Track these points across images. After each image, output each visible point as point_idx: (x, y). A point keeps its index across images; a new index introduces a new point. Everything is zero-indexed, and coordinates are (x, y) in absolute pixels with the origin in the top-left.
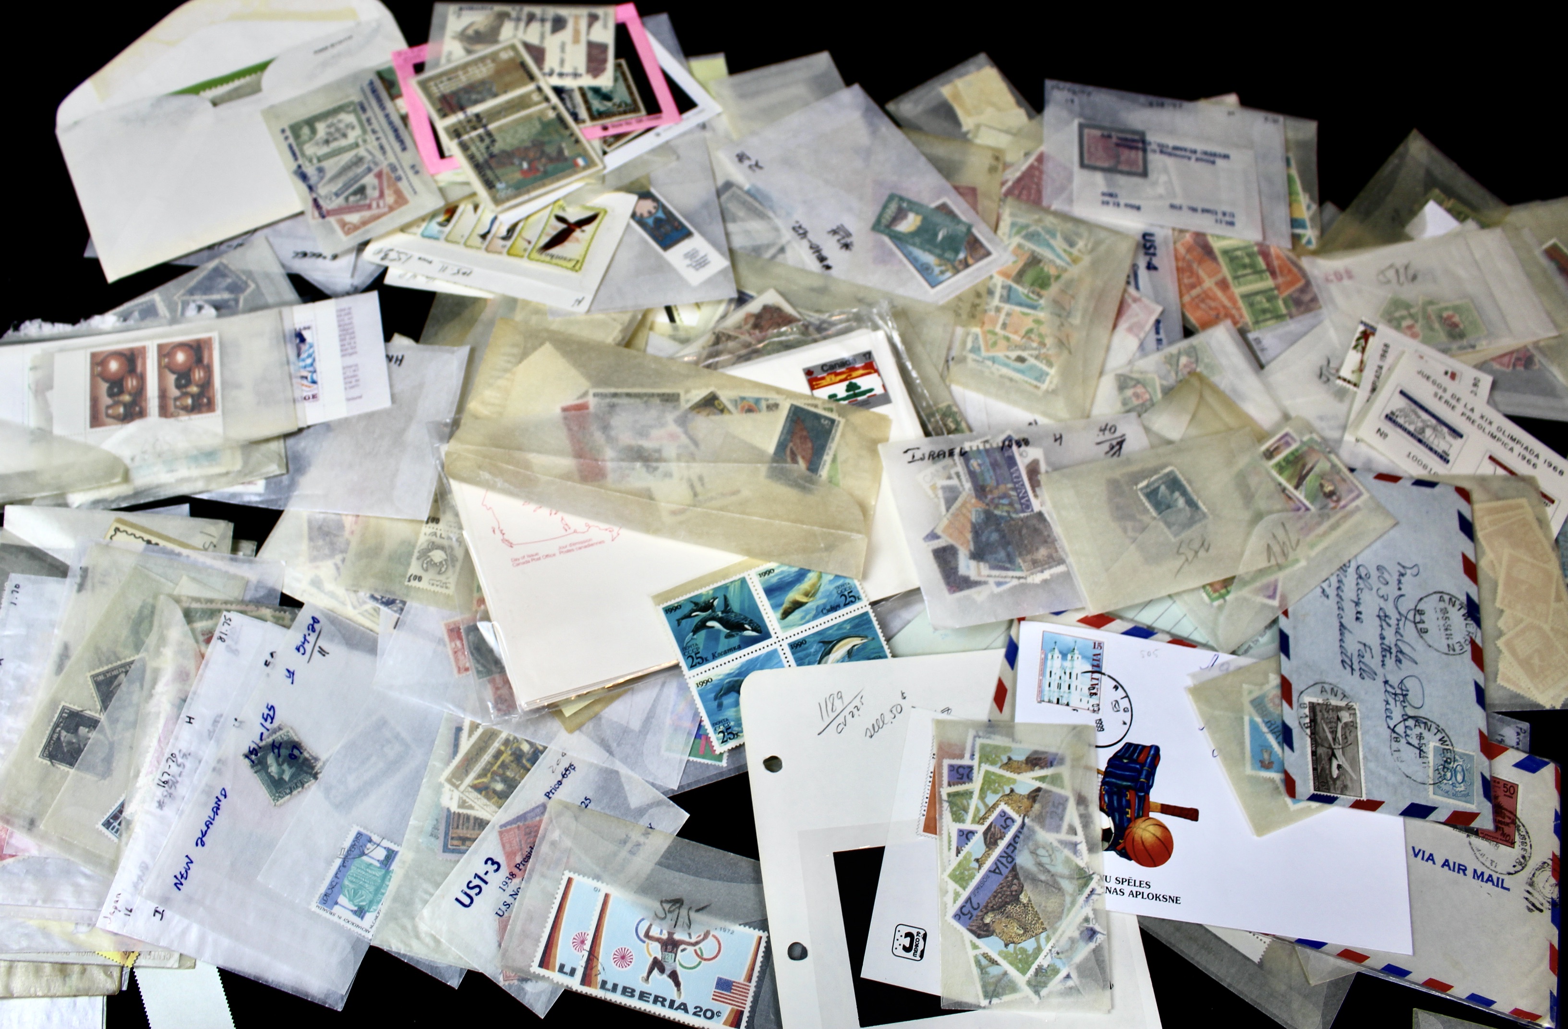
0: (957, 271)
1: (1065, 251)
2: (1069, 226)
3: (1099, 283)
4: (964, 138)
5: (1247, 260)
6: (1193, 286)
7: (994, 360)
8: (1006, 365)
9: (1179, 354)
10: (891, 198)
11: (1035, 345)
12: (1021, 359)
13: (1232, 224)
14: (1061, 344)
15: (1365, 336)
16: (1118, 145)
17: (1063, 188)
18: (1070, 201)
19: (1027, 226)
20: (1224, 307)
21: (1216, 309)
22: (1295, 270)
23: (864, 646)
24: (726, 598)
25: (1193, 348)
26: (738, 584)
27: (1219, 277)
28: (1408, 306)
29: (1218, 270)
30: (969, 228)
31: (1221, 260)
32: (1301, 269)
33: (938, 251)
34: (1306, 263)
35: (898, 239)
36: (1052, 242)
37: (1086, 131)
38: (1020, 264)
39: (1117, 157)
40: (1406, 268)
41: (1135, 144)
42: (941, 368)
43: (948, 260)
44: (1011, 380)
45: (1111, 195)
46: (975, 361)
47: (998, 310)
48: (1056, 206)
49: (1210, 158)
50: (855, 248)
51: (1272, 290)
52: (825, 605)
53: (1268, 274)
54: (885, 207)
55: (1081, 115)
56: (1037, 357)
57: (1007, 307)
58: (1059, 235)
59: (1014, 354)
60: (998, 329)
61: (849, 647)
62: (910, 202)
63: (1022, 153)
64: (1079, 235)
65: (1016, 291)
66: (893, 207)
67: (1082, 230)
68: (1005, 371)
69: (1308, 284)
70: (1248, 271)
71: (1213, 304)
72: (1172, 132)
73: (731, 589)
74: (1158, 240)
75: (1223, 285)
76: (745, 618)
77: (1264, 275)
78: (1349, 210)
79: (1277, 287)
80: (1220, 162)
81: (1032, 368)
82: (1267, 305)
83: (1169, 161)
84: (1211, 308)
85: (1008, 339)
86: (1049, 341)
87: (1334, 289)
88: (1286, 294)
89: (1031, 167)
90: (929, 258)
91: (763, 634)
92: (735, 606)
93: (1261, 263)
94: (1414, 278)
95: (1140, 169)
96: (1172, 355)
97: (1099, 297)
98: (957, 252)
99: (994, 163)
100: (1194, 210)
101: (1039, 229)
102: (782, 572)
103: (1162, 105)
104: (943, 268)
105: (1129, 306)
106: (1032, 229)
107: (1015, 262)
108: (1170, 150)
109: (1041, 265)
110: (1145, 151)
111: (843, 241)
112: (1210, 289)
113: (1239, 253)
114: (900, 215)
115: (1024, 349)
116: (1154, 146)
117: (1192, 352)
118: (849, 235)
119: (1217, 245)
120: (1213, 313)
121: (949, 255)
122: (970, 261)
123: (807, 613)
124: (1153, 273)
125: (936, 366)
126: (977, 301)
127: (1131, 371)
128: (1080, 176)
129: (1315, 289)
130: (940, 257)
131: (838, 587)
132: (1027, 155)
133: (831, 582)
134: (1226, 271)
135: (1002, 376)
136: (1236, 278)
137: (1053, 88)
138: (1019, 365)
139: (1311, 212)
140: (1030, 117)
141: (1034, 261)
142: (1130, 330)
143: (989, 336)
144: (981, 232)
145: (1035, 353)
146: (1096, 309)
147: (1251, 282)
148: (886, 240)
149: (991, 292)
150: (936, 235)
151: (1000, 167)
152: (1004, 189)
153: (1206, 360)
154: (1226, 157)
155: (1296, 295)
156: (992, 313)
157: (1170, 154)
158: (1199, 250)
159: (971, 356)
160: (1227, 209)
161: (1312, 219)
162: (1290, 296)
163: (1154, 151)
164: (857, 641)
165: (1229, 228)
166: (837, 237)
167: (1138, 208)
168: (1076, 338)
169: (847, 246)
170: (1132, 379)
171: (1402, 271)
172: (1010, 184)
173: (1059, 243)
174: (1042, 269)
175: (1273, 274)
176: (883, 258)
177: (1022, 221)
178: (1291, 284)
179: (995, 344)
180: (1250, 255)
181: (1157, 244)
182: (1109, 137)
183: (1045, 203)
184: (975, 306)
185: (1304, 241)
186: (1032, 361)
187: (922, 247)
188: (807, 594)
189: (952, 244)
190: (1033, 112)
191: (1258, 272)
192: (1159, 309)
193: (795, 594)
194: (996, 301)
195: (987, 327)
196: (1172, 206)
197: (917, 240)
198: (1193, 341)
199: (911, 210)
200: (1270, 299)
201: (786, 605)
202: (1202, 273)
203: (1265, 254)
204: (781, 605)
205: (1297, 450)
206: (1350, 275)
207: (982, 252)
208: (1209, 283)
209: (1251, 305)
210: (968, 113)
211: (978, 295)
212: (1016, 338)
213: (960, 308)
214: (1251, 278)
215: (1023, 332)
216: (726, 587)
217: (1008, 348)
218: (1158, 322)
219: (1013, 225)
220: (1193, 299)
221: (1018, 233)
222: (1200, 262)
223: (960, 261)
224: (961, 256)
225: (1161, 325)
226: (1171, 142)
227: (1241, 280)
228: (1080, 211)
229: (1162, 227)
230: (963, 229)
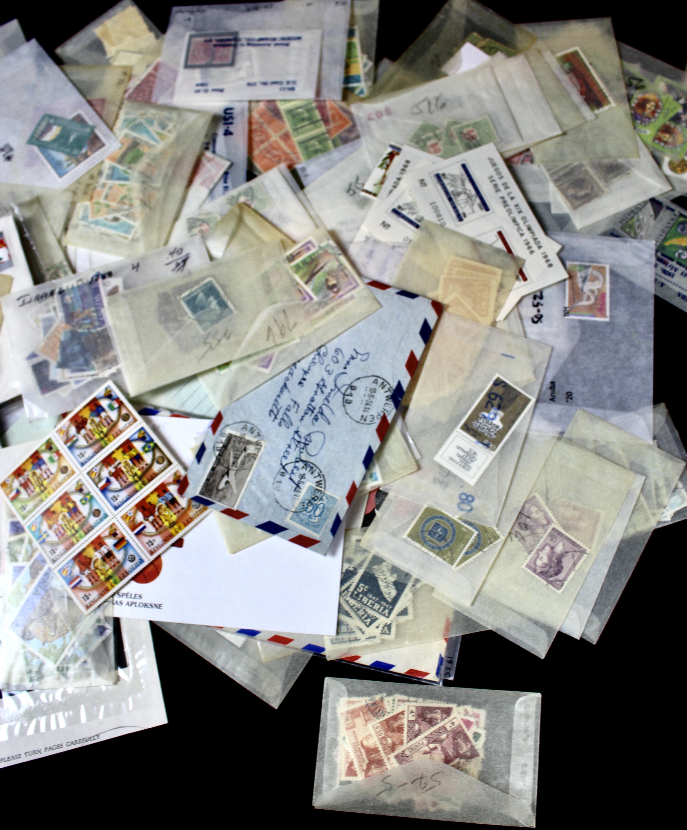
0: (78, 162)
1: (158, 133)
2: (165, 114)
3: (180, 153)
4: (107, 63)
5: (306, 115)
6: (262, 142)
7: (96, 223)
8: (105, 225)
9: (239, 195)
10: (43, 118)
11: (126, 207)
12: (116, 219)
13: (292, 89)
14: (145, 203)
15: (391, 156)
16: (215, 46)
17: (170, 87)
18: (172, 95)
19: (135, 119)
20: (285, 154)
21: (279, 156)
22: (345, 115)
25: (251, 189)
27: (283, 132)
28: (434, 128)
29: (283, 127)
30: (93, 128)
31: (285, 118)
32: (350, 114)
33: (68, 150)
34: (354, 109)
35: (43, 147)
36: (150, 129)
37: (194, 40)
38: (124, 149)
39: (213, 56)
40: (437, 99)
41: (228, 43)
42: (59, 235)
43: (74, 156)
44: (108, 235)
45: (203, 85)
46: (85, 226)
47: (104, 185)
48: (162, 101)
49: (286, 42)
50: (14, 159)
51: (323, 134)
53: (322, 123)
54: (39, 125)
55: (194, 29)
56: (127, 216)
57: (110, 183)
58: (156, 124)
59: (110, 217)
60: (102, 200)
62: (56, 118)
63: (145, 65)
64: (170, 119)
65: (118, 169)
66: (44, 124)
67: (174, 115)
68: (104, 229)
69: (354, 126)
70: (306, 123)
71: (276, 153)
72: (261, 27)
74: (236, 112)
75: (286, 137)
77: (318, 124)
78: (397, 62)
79: (328, 132)
80: (293, 43)
81: (124, 224)
82: (319, 147)
83: (253, 50)
84: (274, 156)
85: (108, 206)
86: (137, 203)
87: (373, 125)
88: (335, 135)
89: (150, 75)
90: (61, 157)
93: (317, 115)
94: (444, 105)
95: (229, 61)
96: (233, 197)
97: (177, 164)
98: (81, 148)
99: (122, 77)
100: (265, 84)
101: (142, 121)
103: (256, 9)
104: (69, 162)
105: (204, 165)
106: (137, 122)
107: (120, 148)
108: (255, 42)
109: (139, 147)
110: (235, 46)
111: (7, 155)
112: (275, 142)
113: (300, 110)
114: (48, 128)
115: (117, 210)
116: (244, 42)
117: (250, 193)
118: (11, 149)
119: (283, 107)
120: (276, 160)
121: (75, 152)
122: (89, 153)
124: (229, 137)
125: (55, 235)
126: (90, 182)
127: (200, 215)
128: (183, 74)
129: (359, 128)
130: (70, 154)
132: (148, 66)
134: (288, 126)
135: (102, 234)
136: (296, 130)
137: (177, 12)
138: (114, 224)
139: (367, 69)
140: (157, 37)
141: (135, 144)
142: (203, 183)
143: (96, 206)
144: (101, 131)
145: (126, 212)
146: (174, 173)
147: (307, 131)
148: (35, 149)
149: (100, 173)
150: (68, 139)
151: (126, 79)
152: (127, 95)
153: (260, 196)
154: (299, 38)
155: (344, 135)
156: (99, 189)
157: (254, 45)
158: (270, 113)
159: (82, 223)
160: (290, 78)
161: (367, 74)
162: (340, 136)
163: (242, 45)
165: (291, 92)
166: (3, 153)
167: (221, 91)
168: (158, 196)
169: (9, 158)
170: (198, 220)
171: (433, 102)
172: (131, 91)
173: (154, 129)
174: (138, 151)
175: (326, 120)
176: (31, 161)
177: (131, 116)
178: (341, 126)
179: (99, 211)
180: (309, 110)
181: (234, 115)
182: (210, 41)
183: (153, 100)
184: (88, 185)
185: (357, 92)
186: (124, 219)
187: (58, 150)
189: (79, 143)
190: (160, 33)
191: (313, 122)
192: (228, 164)
194: (103, 180)
195: (94, 200)
196: (249, 84)
197: (56, 145)
198: (253, 183)
199: (55, 124)
200: (320, 142)
202: (270, 131)
203: (321, 108)
205: (314, 254)
206: (388, 112)
207: (99, 144)
208: (275, 137)
209: (306, 148)
210: (113, 44)
211: (92, 177)
212: (113, 204)
213: (77, 189)
214: (308, 127)
215: (118, 199)
217: (108, 213)
218: (226, 173)
219: (126, 120)
220: (261, 152)
221: (127, 126)
222: (269, 122)
223: (82, 155)
224: (84, 151)
225: (229, 176)
226: (257, 35)
227: (300, 130)
228: (178, 100)
229: (240, 101)
230: (88, 130)
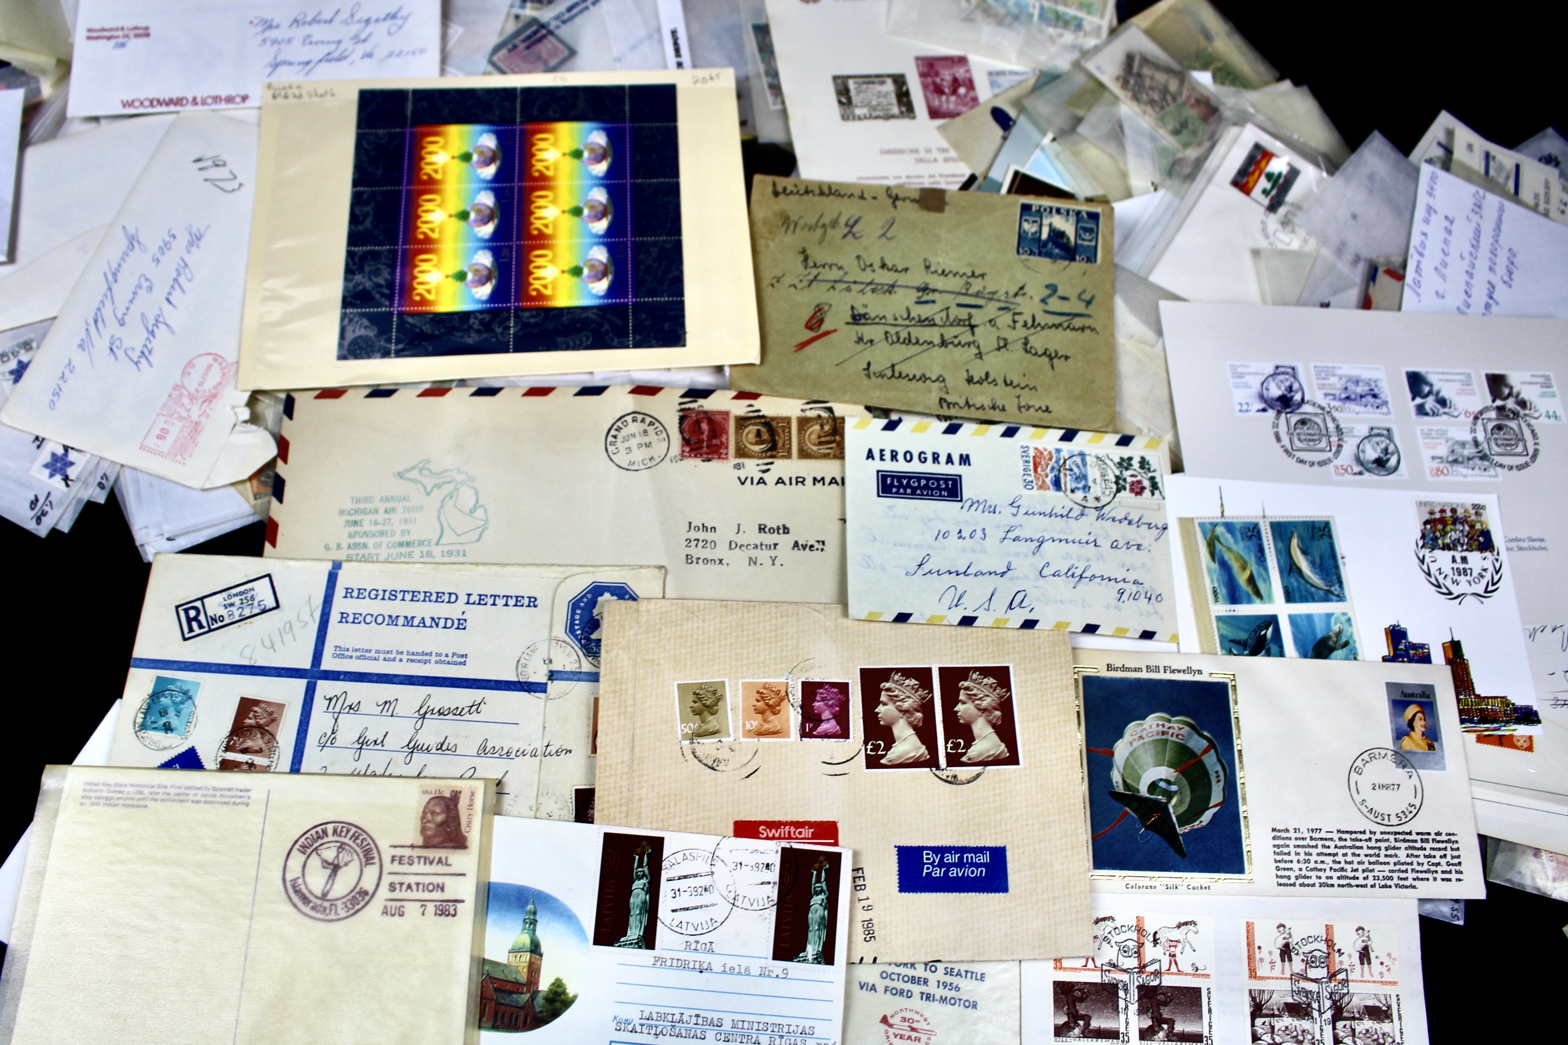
23: (1300, 538)
24: (1232, 641)
26: (1221, 625)
52: (1256, 557)
61: (1298, 552)
73: (1225, 632)
76: (1255, 631)
91: (1272, 621)
92: (1243, 636)
102: (1218, 580)
123: (1260, 575)
131: (1243, 539)
133: (1236, 542)
164: (1295, 542)
188: (1244, 568)
193: (1242, 579)
201: (1249, 590)
204: (1249, 595)
216: (1222, 637)
